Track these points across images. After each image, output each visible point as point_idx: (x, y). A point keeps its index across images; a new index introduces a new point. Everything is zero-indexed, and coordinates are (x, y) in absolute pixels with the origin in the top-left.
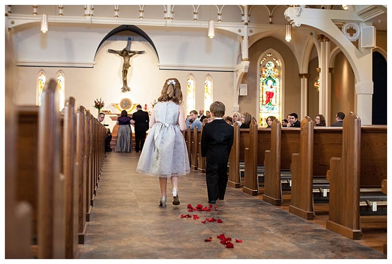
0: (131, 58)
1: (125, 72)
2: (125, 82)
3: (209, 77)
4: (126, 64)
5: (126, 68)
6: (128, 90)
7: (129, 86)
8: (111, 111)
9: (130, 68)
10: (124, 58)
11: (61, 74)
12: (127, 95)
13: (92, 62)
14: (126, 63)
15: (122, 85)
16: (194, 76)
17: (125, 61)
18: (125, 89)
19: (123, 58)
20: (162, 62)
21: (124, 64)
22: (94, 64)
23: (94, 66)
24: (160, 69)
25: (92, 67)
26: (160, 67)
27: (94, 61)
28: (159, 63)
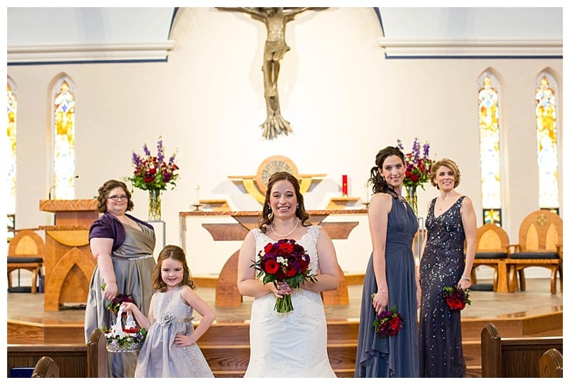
0: (289, 24)
1: (272, 67)
2: (273, 102)
3: (550, 77)
4: (275, 43)
5: (274, 53)
6: (285, 129)
7: (286, 113)
8: (230, 202)
9: (286, 55)
10: (267, 24)
11: (65, 87)
12: (280, 147)
13: (163, 40)
14: (273, 40)
15: (262, 113)
16: (498, 77)
17: (269, 32)
18: (272, 126)
19: (262, 25)
20: (392, 35)
21: (267, 41)
22: (169, 50)
23: (170, 53)
24: (387, 57)
25: (165, 58)
26: (387, 50)
27: (168, 39)
28: (384, 36)
